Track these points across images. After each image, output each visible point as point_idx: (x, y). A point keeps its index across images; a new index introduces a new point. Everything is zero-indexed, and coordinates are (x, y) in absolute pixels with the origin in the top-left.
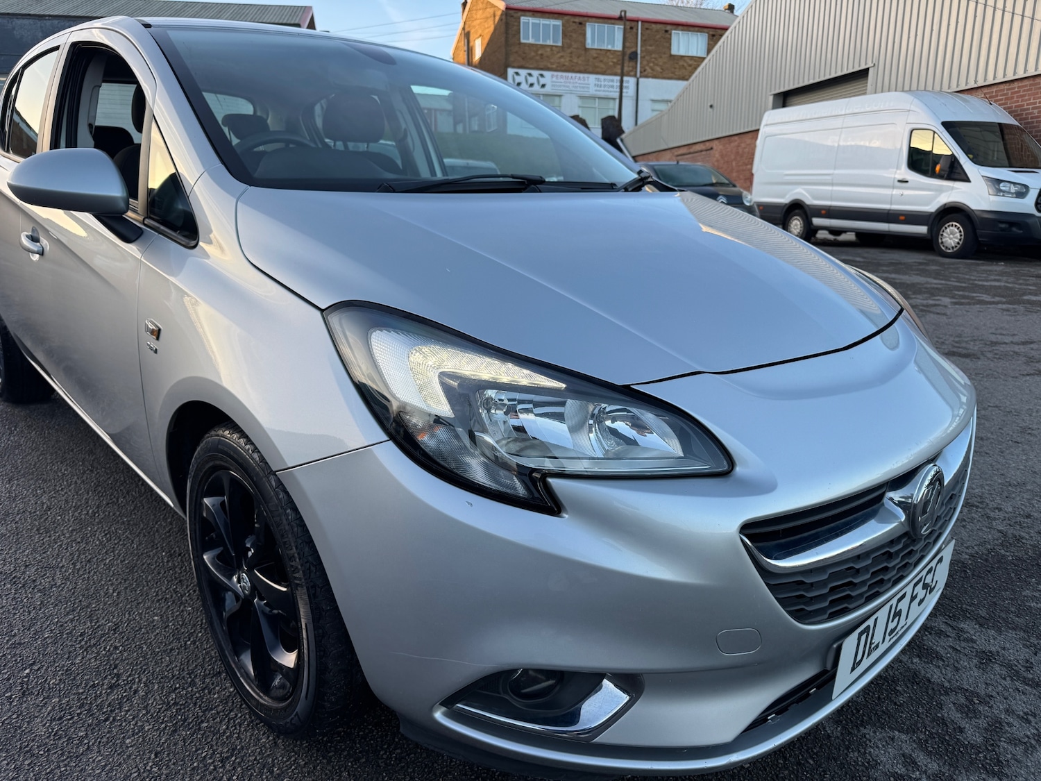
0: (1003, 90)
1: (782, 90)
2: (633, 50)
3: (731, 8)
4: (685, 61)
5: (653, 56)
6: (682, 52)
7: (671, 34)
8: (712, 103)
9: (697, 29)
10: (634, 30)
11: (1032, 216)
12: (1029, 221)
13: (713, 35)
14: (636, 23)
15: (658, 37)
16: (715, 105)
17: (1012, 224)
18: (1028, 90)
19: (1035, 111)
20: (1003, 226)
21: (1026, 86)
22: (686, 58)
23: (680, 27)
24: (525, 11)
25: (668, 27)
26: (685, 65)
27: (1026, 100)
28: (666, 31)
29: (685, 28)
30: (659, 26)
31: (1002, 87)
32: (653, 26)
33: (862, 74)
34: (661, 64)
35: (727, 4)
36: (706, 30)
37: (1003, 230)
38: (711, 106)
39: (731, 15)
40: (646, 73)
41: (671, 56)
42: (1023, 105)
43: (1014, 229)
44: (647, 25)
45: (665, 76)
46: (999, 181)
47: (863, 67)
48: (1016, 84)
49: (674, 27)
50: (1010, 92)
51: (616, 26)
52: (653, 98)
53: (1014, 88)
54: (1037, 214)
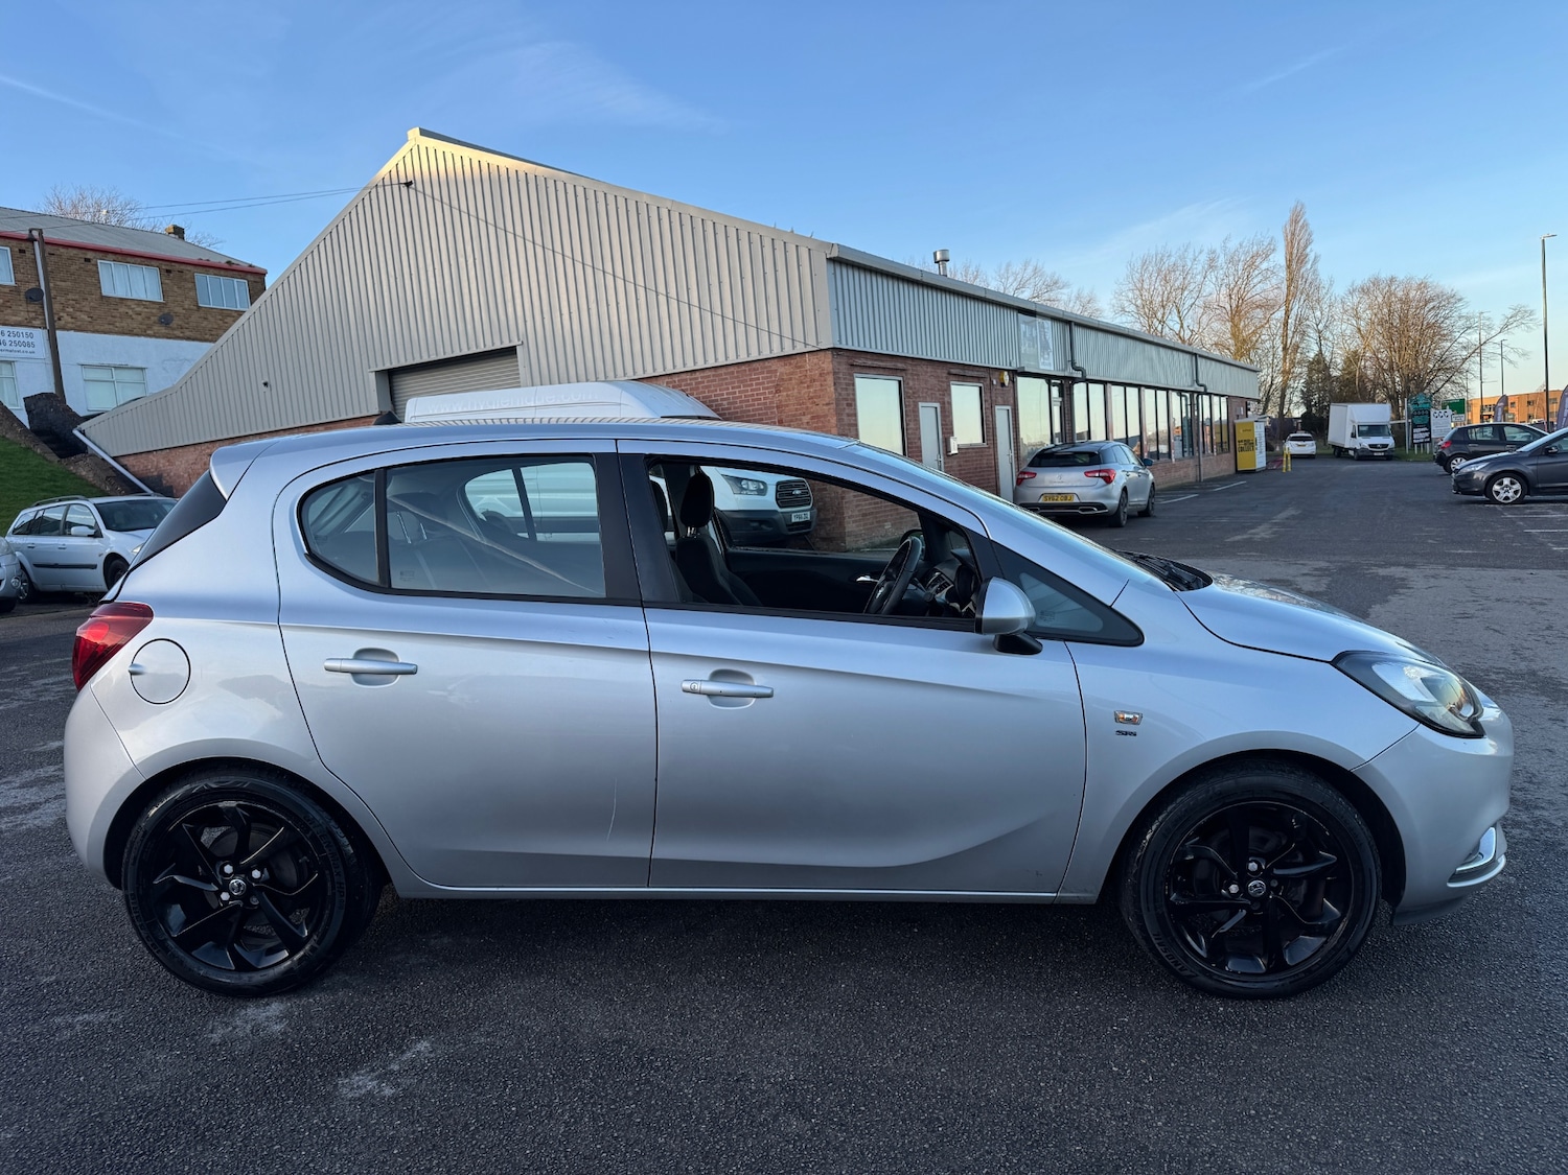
0: (686, 380)
1: (388, 366)
2: (33, 285)
3: (178, 232)
4: (129, 307)
5: (70, 297)
6: (120, 293)
7: (97, 265)
8: (266, 380)
9: (139, 260)
10: (28, 254)
11: (776, 511)
12: (776, 517)
13: (168, 271)
14: (28, 244)
15: (73, 268)
16: (272, 383)
17: (761, 522)
18: (712, 381)
19: (725, 403)
20: (755, 524)
21: (709, 376)
22: (129, 303)
23: (110, 256)
25: (90, 255)
26: (130, 312)
27: (712, 391)
28: (87, 260)
29: (120, 258)
30: (73, 252)
31: (684, 376)
32: (62, 250)
33: (510, 352)
34: (87, 309)
35: (171, 226)
36: (153, 263)
37: (755, 528)
38: (266, 384)
39: (180, 241)
40: (62, 322)
41: (102, 297)
42: (711, 396)
43: (764, 527)
44: (49, 249)
45: (97, 327)
46: (739, 480)
48: (698, 374)
49: (101, 255)
50: (694, 382)
52: (83, 362)
53: (697, 379)
54: (780, 510)
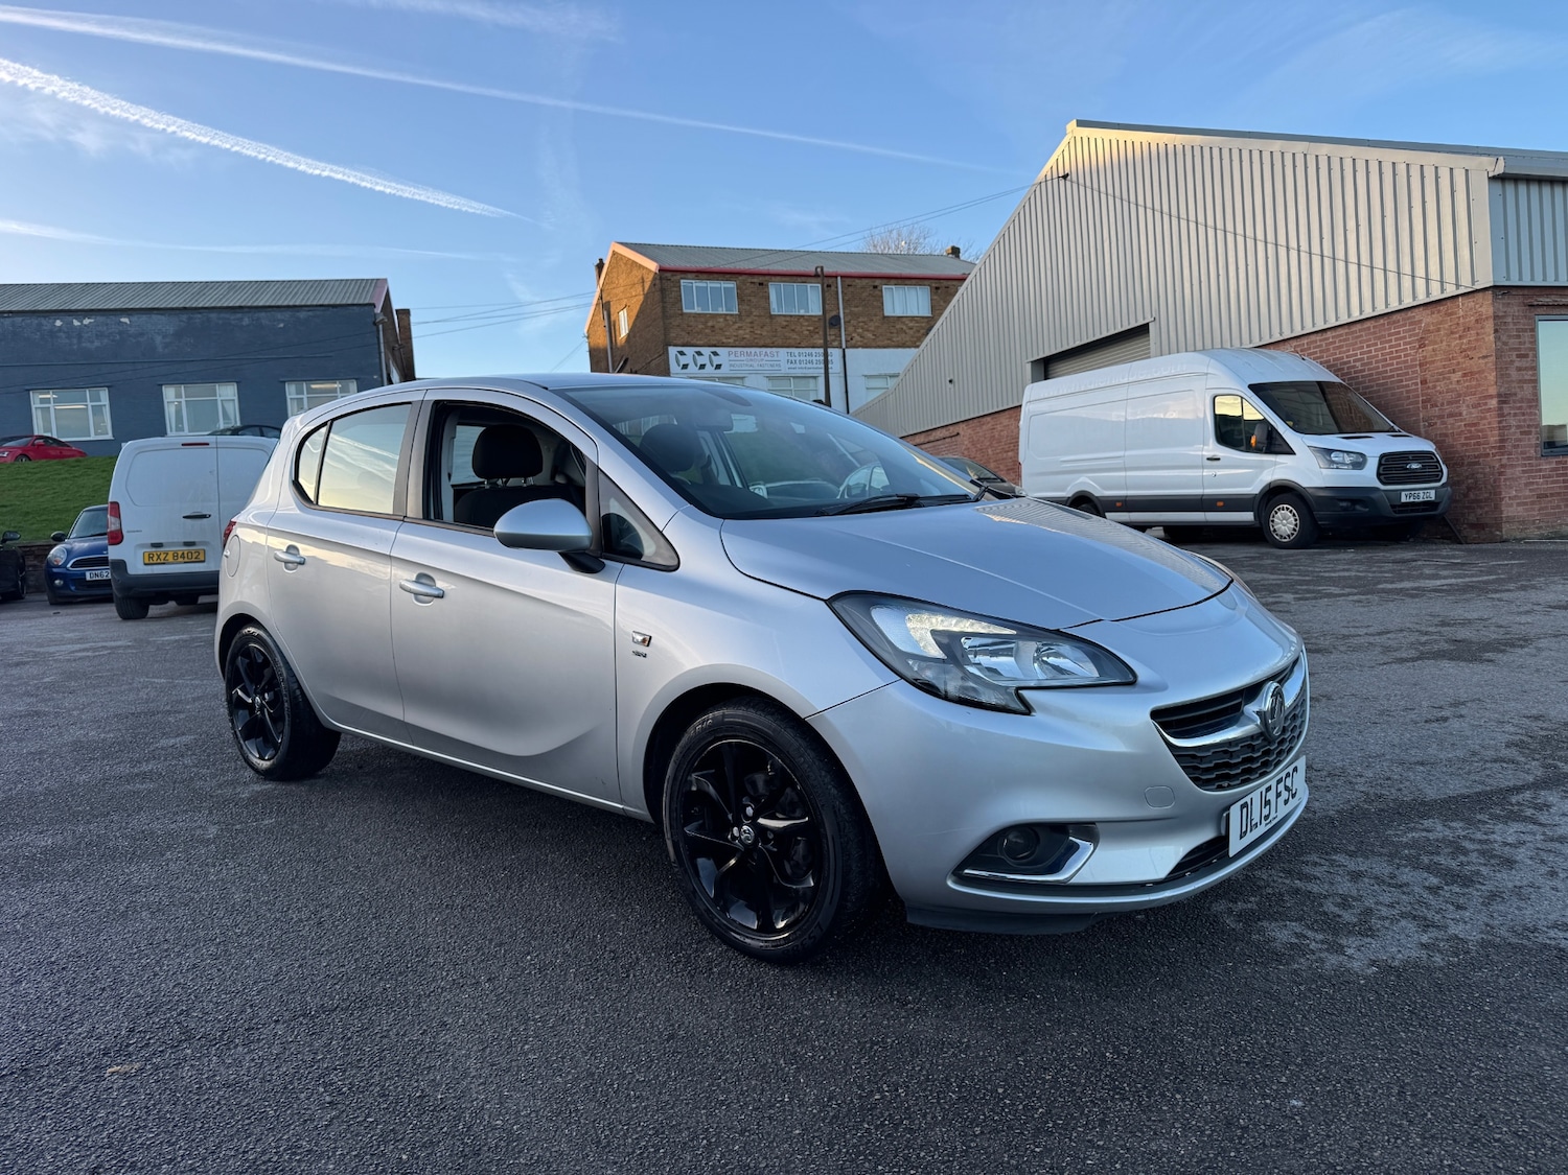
0: (1316, 342)
1: (1041, 356)
2: (834, 313)
3: (955, 251)
4: (903, 323)
5: (860, 320)
6: (899, 313)
7: (881, 291)
8: (952, 377)
9: (914, 281)
10: (833, 288)
11: (1377, 489)
12: (1374, 496)
13: (937, 288)
14: (834, 279)
15: (864, 294)
16: (956, 380)
17: (1354, 502)
18: (1345, 340)
19: (1358, 364)
20: (1344, 504)
21: (1341, 335)
22: (904, 320)
23: (893, 281)
24: (685, 272)
25: (877, 282)
26: (905, 328)
27: (1345, 352)
28: (875, 287)
29: (900, 281)
30: (865, 281)
31: (1313, 337)
32: (857, 281)
33: (1142, 331)
34: (872, 329)
35: (949, 247)
36: (926, 282)
37: (1345, 509)
38: (951, 381)
39: (956, 261)
40: (853, 342)
41: (884, 317)
42: (1343, 358)
43: (1358, 507)
44: (848, 281)
45: (879, 343)
46: (1329, 451)
47: (1141, 322)
48: (1329, 334)
49: (885, 281)
50: (1324, 343)
51: (809, 285)
52: (866, 373)
53: (1328, 339)
54: (1382, 487)
